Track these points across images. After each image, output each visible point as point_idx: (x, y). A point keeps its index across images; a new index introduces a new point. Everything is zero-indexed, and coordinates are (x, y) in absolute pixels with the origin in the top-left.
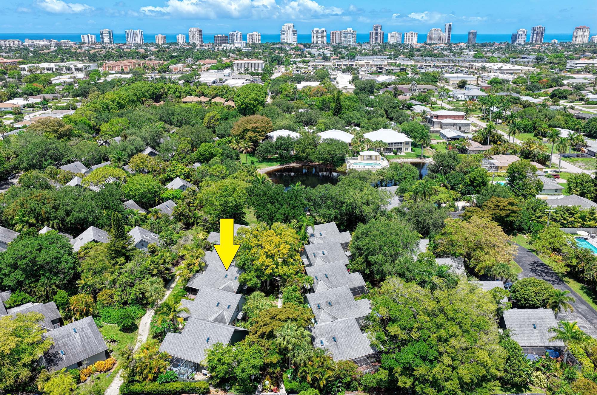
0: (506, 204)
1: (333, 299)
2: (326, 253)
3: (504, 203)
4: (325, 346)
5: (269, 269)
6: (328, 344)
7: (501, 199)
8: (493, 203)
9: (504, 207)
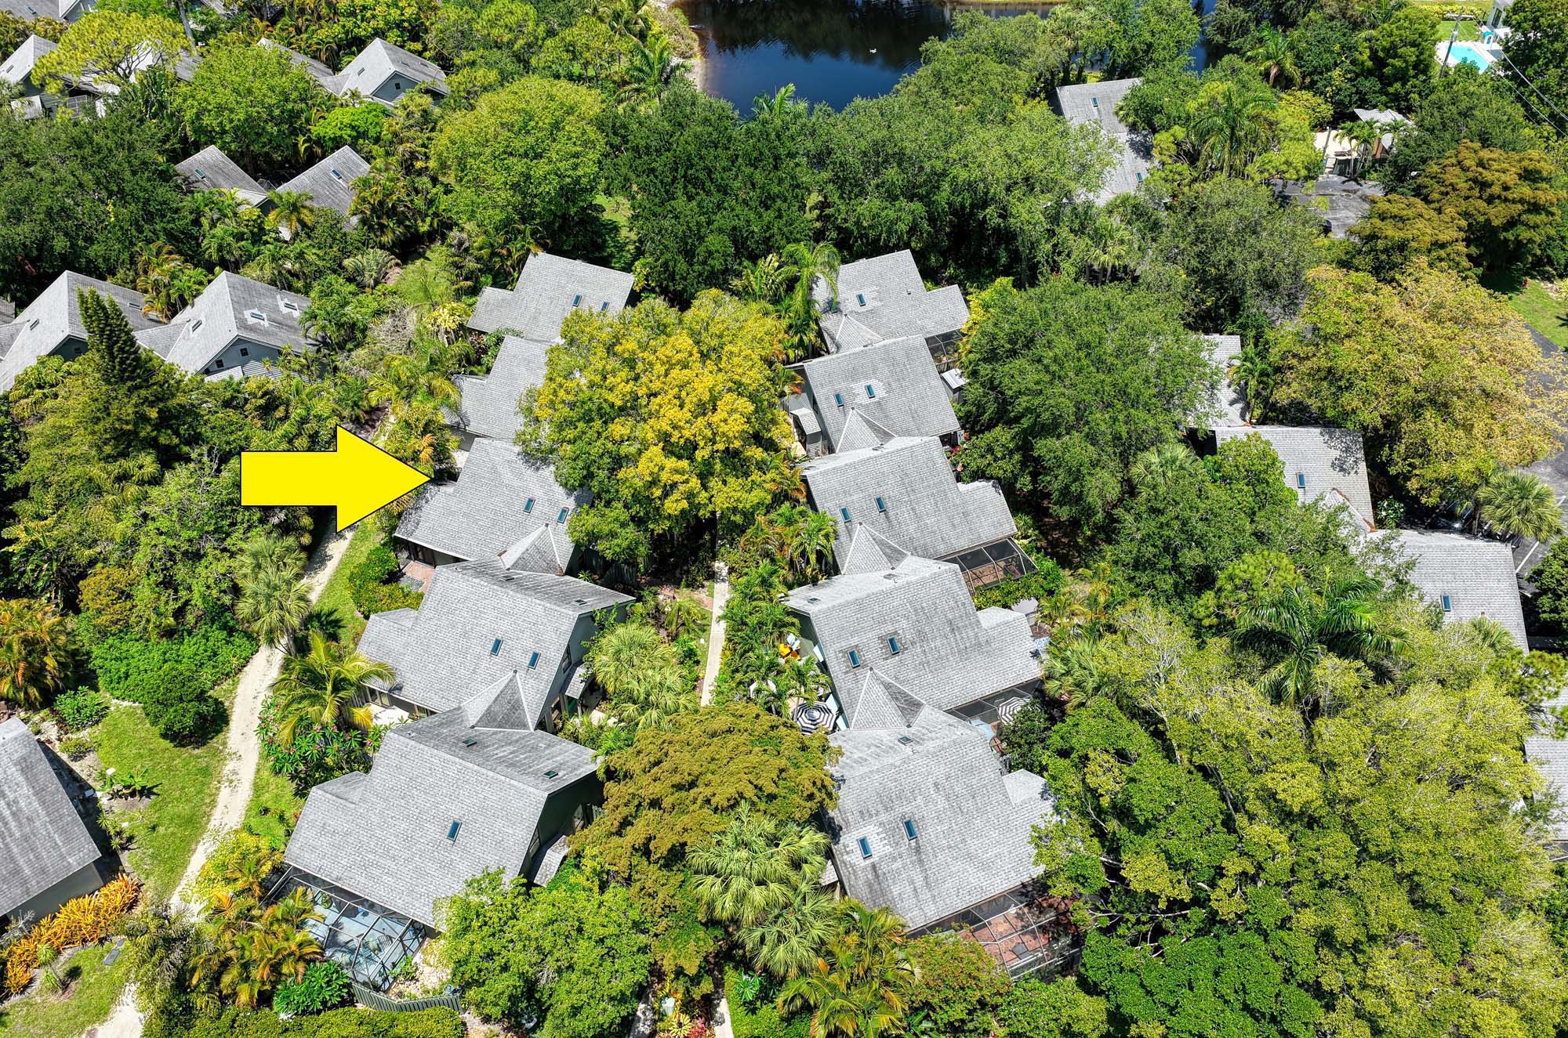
0: (1510, 178)
1: (904, 624)
2: (880, 392)
3: (1503, 170)
4: (875, 859)
5: (676, 495)
6: (888, 849)
7: (1496, 154)
8: (1465, 169)
9: (1506, 188)
